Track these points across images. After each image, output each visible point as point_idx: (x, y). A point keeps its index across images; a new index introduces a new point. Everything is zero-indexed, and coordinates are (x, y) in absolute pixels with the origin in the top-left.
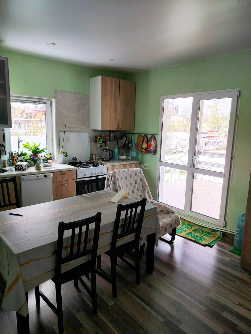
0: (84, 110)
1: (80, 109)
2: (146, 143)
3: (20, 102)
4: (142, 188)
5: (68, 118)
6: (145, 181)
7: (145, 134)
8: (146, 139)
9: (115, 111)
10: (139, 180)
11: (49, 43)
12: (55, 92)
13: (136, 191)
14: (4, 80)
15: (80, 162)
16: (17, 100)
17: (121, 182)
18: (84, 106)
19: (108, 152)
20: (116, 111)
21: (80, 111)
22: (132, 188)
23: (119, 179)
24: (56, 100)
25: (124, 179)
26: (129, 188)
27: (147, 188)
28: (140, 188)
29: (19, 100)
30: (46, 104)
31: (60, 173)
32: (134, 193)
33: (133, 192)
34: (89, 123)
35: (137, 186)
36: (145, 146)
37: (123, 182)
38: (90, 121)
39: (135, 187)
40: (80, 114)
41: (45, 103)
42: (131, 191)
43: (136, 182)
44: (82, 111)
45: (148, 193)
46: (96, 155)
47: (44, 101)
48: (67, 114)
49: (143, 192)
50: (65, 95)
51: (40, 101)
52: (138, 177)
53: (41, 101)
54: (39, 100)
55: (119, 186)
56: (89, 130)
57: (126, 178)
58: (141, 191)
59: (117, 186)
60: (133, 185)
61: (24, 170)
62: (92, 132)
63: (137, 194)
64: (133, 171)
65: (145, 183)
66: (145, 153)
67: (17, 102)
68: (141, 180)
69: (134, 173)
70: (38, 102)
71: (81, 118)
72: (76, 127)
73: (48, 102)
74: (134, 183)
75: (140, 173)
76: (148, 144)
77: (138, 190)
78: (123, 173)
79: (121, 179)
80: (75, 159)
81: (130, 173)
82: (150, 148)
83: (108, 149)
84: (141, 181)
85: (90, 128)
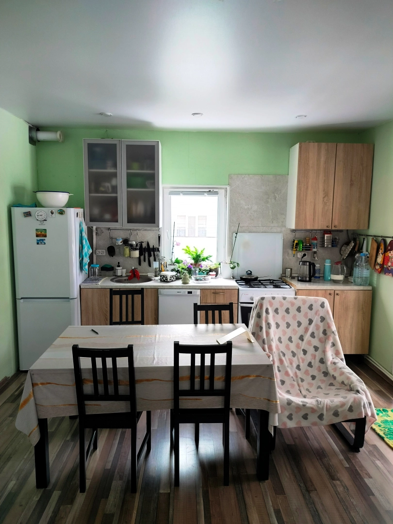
0: (275, 199)
1: (268, 198)
2: (382, 254)
3: (183, 194)
4: (321, 335)
5: (248, 213)
6: (329, 322)
7: (382, 237)
8: (382, 247)
9: (324, 198)
10: (316, 320)
11: (194, 114)
12: (230, 177)
13: (307, 337)
14: (153, 168)
15: (256, 279)
16: (180, 192)
17: (274, 316)
18: (277, 193)
19: (308, 267)
20: (326, 198)
21: (269, 200)
22: (301, 331)
23: (270, 311)
24: (231, 187)
25: (282, 311)
26: (294, 330)
27: (332, 335)
28: (319, 334)
29: (182, 192)
30: (218, 194)
31: (213, 291)
32: (302, 340)
33: (301, 338)
34: (284, 219)
35: (312, 328)
36: (380, 260)
37: (279, 317)
38: (285, 215)
39: (307, 330)
40: (269, 206)
41: (216, 193)
42: (298, 335)
43: (311, 321)
44: (273, 200)
45: (334, 345)
46: (291, 269)
47: (215, 190)
48: (246, 207)
49: (323, 341)
50: (246, 179)
51: (210, 191)
52: (316, 313)
53: (212, 190)
54: (208, 190)
55: (266, 321)
56: (284, 229)
57: (287, 311)
58: (320, 340)
59: (262, 322)
60: (303, 326)
61: (168, 282)
62: (289, 232)
63: (309, 343)
64: (304, 302)
65: (329, 327)
66: (380, 272)
67: (179, 194)
68: (323, 319)
69: (308, 305)
70: (207, 192)
71: (271, 212)
72: (260, 225)
73: (222, 192)
74: (305, 322)
75: (322, 305)
76: (384, 255)
77: (313, 335)
78: (280, 302)
79: (276, 311)
80: (250, 273)
81: (298, 303)
82: (387, 265)
83: (307, 262)
84: (321, 321)
85: (285, 226)
